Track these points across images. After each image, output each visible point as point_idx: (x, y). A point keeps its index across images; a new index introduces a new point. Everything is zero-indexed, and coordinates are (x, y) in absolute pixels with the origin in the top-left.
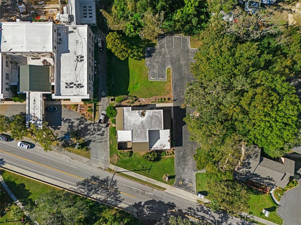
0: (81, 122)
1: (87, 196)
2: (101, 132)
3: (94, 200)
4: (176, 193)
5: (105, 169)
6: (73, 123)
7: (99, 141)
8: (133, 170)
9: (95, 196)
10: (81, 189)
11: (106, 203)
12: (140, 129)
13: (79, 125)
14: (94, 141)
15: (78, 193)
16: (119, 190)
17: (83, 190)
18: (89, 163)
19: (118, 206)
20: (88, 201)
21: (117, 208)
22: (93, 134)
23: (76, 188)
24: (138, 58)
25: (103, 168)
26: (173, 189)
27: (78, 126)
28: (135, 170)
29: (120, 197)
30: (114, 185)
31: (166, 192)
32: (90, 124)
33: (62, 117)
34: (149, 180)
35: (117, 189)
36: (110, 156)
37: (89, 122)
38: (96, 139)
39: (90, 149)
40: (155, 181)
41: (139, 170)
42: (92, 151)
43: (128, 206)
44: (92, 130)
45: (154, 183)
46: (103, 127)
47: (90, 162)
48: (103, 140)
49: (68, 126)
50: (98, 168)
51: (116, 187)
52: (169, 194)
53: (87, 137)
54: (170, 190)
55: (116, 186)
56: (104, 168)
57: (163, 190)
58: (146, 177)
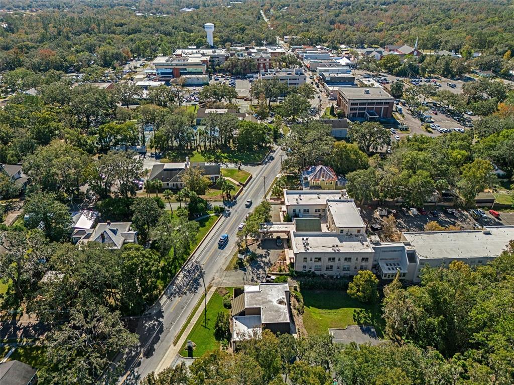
0: (266, 264)
1: (183, 269)
2: (255, 279)
3: (177, 273)
4: (165, 359)
6: (266, 257)
7: (245, 278)
8: (207, 308)
9: (181, 275)
10: (191, 265)
11: (171, 284)
12: (262, 300)
13: (264, 262)
14: (245, 273)
15: (188, 262)
16: (184, 296)
17: (190, 266)
19: (164, 295)
20: (177, 269)
21: (162, 293)
22: (253, 273)
23: (193, 261)
24: (356, 318)
25: (213, 281)
27: (262, 261)
28: (206, 311)
29: (175, 297)
31: (170, 346)
32: (265, 271)
33: (271, 250)
35: (186, 295)
36: (226, 287)
37: (267, 269)
38: (247, 276)
39: (236, 271)
41: (205, 315)
42: (234, 273)
43: (162, 304)
44: (258, 272)
47: (221, 271)
48: (246, 282)
49: (262, 254)
50: (214, 278)
51: (188, 293)
52: (167, 350)
53: (250, 268)
54: (172, 351)
55: (190, 293)
57: (173, 343)
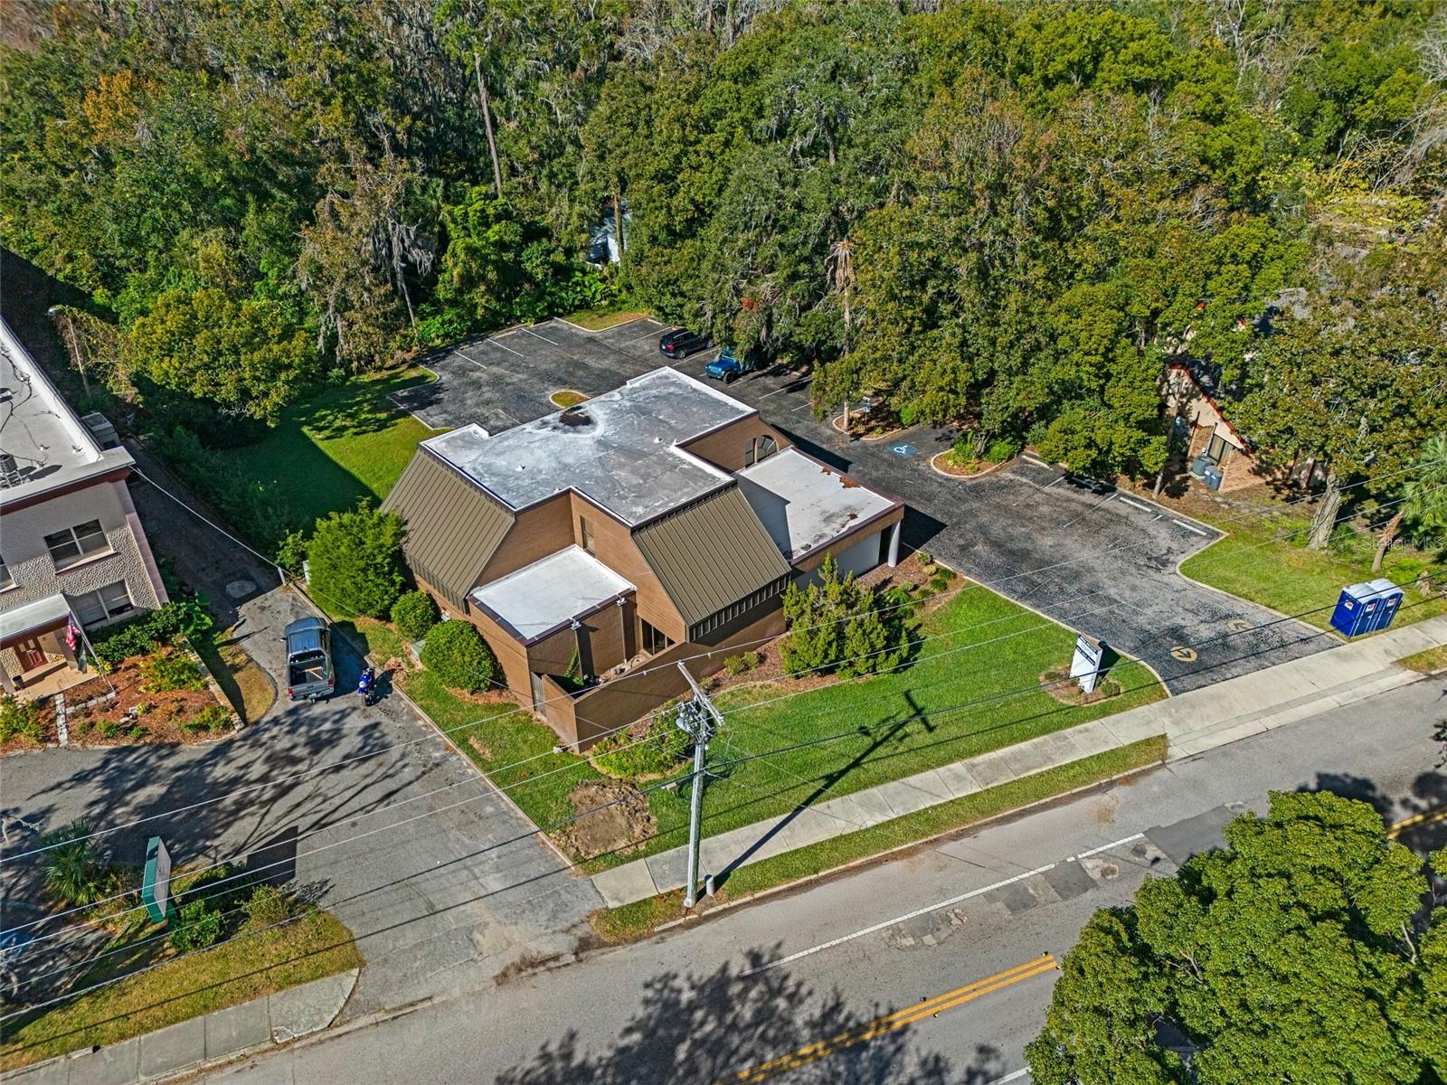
0: (124, 781)
5: (585, 945)
6: (33, 821)
7: (372, 795)
8: (809, 791)
13: (114, 799)
14: (320, 827)
16: (857, 1007)
18: (380, 1008)
22: (285, 790)
25: (549, 950)
26: (1193, 707)
30: (781, 1003)
32: (221, 750)
34: (992, 765)
35: (837, 1007)
36: (549, 828)
37: (197, 747)
38: (337, 801)
39: (321, 889)
40: (1036, 746)
44: (258, 770)
45: (1049, 759)
46: (343, 711)
47: (386, 986)
48: (407, 775)
50: (502, 979)
51: (811, 1010)
53: (238, 833)
54: (1195, 726)
55: (794, 999)
56: (563, 944)
57: (1161, 757)
58: (957, 766)
